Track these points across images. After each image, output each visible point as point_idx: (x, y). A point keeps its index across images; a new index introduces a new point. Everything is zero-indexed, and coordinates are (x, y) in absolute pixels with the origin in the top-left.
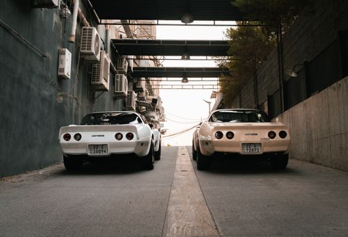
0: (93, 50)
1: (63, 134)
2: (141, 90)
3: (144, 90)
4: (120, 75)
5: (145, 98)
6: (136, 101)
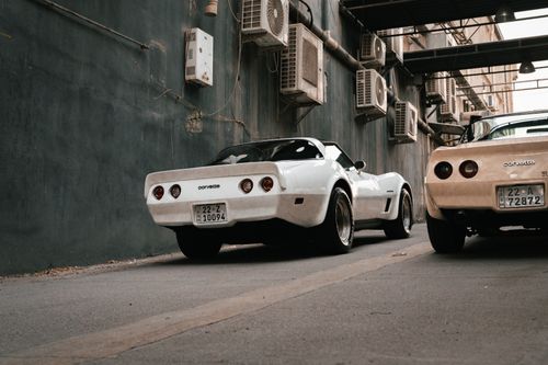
0: (265, 25)
1: (153, 187)
2: (438, 100)
3: (445, 99)
4: (364, 71)
5: (456, 116)
6: (430, 124)
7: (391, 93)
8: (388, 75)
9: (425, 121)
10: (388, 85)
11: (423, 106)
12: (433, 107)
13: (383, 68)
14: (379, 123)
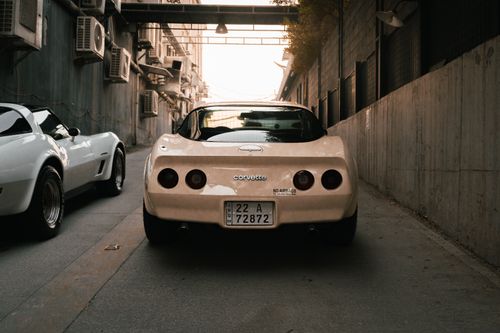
2: (148, 46)
3: (153, 45)
4: (85, 17)
5: (161, 59)
6: (140, 66)
7: (109, 38)
8: (107, 22)
9: (136, 62)
10: (106, 31)
11: (135, 50)
12: (144, 51)
13: (102, 15)
14: (96, 66)
